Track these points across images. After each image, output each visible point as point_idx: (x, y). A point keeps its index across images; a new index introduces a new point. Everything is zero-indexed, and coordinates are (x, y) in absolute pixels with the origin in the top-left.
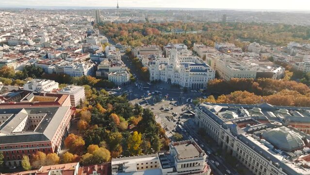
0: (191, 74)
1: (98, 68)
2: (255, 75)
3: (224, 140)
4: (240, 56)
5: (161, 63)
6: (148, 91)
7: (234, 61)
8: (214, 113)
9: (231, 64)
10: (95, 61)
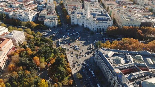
0: (97, 22)
1: (40, 15)
2: (140, 24)
3: (112, 82)
4: (131, 8)
5: (79, 12)
6: (68, 33)
7: (126, 13)
8: (107, 59)
9: (124, 15)
10: (39, 10)
